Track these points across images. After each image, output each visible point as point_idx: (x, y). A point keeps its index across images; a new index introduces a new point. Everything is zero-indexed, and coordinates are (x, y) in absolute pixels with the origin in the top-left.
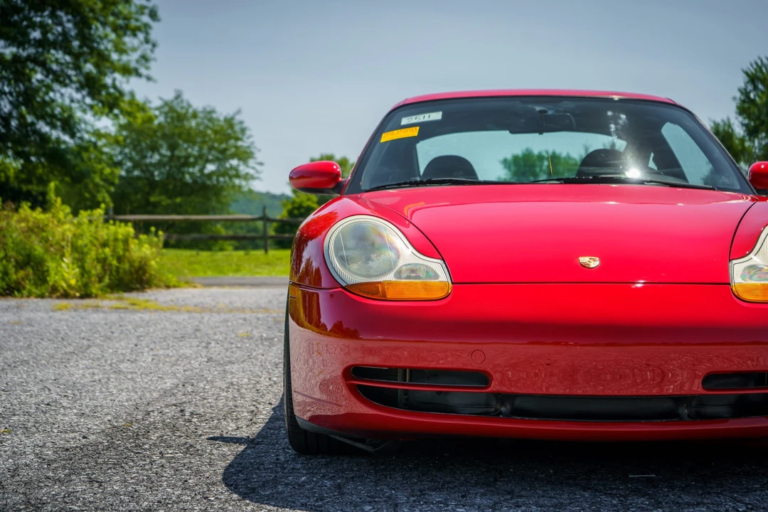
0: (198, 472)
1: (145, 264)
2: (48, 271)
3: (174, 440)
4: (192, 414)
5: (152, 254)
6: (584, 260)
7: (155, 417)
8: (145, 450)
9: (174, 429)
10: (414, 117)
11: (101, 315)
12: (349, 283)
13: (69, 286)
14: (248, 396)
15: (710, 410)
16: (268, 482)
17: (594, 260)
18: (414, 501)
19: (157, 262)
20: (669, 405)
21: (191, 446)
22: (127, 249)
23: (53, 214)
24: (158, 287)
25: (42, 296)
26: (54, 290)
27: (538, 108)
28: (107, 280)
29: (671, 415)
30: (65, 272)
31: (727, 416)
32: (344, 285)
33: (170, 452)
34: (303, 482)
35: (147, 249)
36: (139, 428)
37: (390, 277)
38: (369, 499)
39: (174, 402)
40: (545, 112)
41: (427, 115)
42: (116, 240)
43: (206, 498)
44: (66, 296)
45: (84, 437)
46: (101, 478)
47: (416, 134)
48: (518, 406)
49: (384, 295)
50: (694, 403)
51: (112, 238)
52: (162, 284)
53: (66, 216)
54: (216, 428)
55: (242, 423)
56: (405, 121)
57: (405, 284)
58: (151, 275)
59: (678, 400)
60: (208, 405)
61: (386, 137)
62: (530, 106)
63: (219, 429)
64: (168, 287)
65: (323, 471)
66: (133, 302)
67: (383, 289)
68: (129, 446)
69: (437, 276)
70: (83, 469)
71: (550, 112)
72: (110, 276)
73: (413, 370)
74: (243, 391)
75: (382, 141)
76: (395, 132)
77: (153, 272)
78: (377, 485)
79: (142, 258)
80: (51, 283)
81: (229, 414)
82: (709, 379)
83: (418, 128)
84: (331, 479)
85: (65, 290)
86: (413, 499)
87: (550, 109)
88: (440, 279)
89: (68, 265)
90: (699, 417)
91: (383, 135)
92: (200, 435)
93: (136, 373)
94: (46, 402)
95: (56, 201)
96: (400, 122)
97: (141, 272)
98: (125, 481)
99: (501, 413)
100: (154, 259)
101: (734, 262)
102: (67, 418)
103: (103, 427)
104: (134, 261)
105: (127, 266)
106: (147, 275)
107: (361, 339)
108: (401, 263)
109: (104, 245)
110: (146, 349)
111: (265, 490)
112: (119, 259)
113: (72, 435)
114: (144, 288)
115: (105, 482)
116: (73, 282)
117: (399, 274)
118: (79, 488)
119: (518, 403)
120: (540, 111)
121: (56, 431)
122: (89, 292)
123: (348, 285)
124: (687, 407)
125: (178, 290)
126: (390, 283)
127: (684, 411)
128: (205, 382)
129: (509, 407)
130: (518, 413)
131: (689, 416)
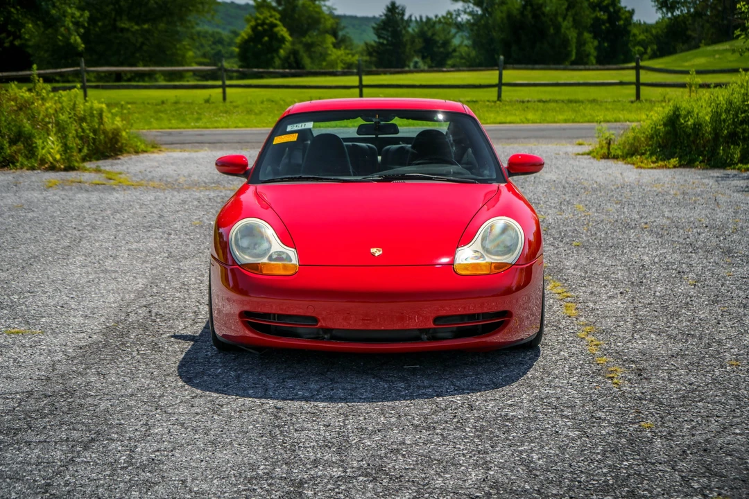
0: (159, 366)
1: (117, 134)
2: (36, 147)
3: (145, 339)
4: (156, 314)
5: (123, 126)
6: (373, 250)
7: (132, 318)
8: (128, 347)
9: (145, 329)
10: (295, 125)
11: (85, 195)
12: (243, 263)
13: (55, 159)
14: (194, 297)
15: (440, 335)
16: (198, 373)
17: (379, 251)
18: (278, 387)
19: (127, 133)
20: (417, 333)
21: (156, 343)
22: (101, 122)
23: (37, 92)
24: (129, 153)
25: (33, 168)
26: (43, 161)
28: (85, 151)
29: (417, 339)
30: (51, 147)
31: (450, 338)
32: (239, 264)
33: (143, 349)
34: (219, 373)
35: (118, 121)
36: (123, 328)
37: (265, 260)
38: (253, 385)
39: (145, 303)
41: (303, 124)
42: (92, 115)
43: (163, 386)
44: (53, 168)
45: (90, 337)
46: (104, 372)
47: (295, 140)
48: (335, 335)
49: (261, 271)
50: (431, 331)
51: (88, 112)
52: (132, 150)
53: (48, 93)
54: (172, 328)
55: (188, 323)
56: (289, 128)
57: (273, 265)
58: (122, 144)
59: (422, 331)
60: (167, 306)
61: (278, 140)
63: (173, 328)
64: (137, 152)
65: (232, 364)
66: (109, 176)
67: (261, 267)
68: (118, 344)
69: (291, 260)
70: (92, 364)
72: (88, 147)
73: (279, 315)
74: (191, 291)
75: (274, 143)
76: (283, 136)
77: (124, 141)
78: (260, 375)
79: (115, 129)
80: (39, 157)
81: (181, 315)
82: (437, 319)
83: (297, 134)
84: (235, 370)
85: (51, 163)
86: (277, 385)
88: (292, 263)
89: (53, 143)
90: (434, 338)
91: (275, 138)
92: (162, 334)
93: (117, 272)
94: (60, 304)
95: (39, 81)
96: (286, 128)
97: (114, 140)
98: (118, 374)
99: (325, 338)
100: (125, 130)
101: (460, 249)
102: (76, 320)
103: (100, 327)
104: (108, 132)
105: (102, 137)
106: (119, 144)
107: (250, 296)
108: (272, 251)
109: (83, 119)
110: (124, 242)
111: (196, 380)
112: (95, 132)
113: (82, 335)
114: (118, 155)
115: (106, 374)
116: (58, 157)
117: (270, 258)
118: (93, 380)
119: (334, 332)
121: (71, 331)
122: (72, 165)
123: (242, 265)
124: (426, 334)
125: (146, 155)
126: (265, 264)
127: (424, 337)
128: (165, 282)
129: (329, 335)
130: (334, 338)
131: (428, 339)
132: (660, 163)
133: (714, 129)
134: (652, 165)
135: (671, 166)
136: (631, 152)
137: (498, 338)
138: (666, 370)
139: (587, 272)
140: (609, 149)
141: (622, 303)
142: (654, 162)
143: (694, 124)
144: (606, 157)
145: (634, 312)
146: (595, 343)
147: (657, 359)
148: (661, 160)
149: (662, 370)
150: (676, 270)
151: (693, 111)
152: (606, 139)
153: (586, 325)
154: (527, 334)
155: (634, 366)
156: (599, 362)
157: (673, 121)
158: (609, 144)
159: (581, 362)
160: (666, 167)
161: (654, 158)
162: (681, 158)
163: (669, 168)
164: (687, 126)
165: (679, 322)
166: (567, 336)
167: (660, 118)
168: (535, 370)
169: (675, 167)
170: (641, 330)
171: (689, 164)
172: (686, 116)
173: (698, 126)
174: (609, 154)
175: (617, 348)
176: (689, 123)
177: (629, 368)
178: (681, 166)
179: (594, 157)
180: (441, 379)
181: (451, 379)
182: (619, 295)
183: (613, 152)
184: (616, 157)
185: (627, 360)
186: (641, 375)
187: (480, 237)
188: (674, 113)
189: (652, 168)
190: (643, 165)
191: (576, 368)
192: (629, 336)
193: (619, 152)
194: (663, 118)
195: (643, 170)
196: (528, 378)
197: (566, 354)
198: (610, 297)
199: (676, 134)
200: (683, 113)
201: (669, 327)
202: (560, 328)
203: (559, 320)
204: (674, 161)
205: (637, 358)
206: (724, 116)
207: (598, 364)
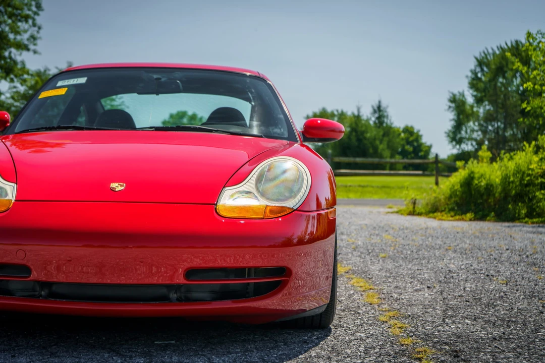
6: (114, 185)
10: (67, 81)
15: (195, 295)
17: (122, 186)
20: (164, 291)
27: (155, 76)
29: (164, 299)
31: (208, 299)
40: (160, 79)
41: (76, 80)
47: (64, 93)
48: (54, 291)
50: (182, 289)
56: (60, 84)
59: (170, 287)
62: (150, 75)
69: (7, 195)
71: (163, 80)
75: (40, 97)
76: (51, 91)
82: (190, 273)
83: (66, 89)
87: (163, 77)
88: (8, 198)
90: (187, 299)
91: (42, 93)
96: (57, 84)
99: (41, 296)
101: (227, 188)
119: (54, 288)
120: (157, 79)
124: (176, 293)
127: (173, 296)
129: (47, 291)
130: (53, 295)
131: (177, 299)
132: (457, 217)
133: (504, 189)
134: (451, 218)
135: (468, 219)
136: (434, 210)
137: (272, 303)
138: (488, 352)
139: (392, 273)
140: (414, 208)
141: (430, 295)
142: (452, 216)
143: (487, 185)
144: (412, 213)
145: (443, 302)
146: (399, 326)
147: (476, 342)
148: (459, 215)
149: (484, 352)
150: (484, 274)
151: (485, 174)
152: (412, 199)
153: (389, 311)
154: (312, 304)
155: (447, 347)
156: (403, 343)
157: (468, 182)
158: (414, 203)
159: (380, 343)
160: (463, 220)
161: (452, 214)
162: (476, 213)
163: (466, 221)
164: (481, 186)
165: (495, 311)
166: (365, 320)
167: (458, 180)
168: (322, 349)
169: (470, 220)
170: (451, 316)
171: (482, 218)
172: (479, 178)
173: (489, 188)
174: (414, 211)
175: (425, 331)
176: (482, 184)
177: (441, 350)
178: (476, 219)
179: (402, 214)
180: (196, 355)
181: (209, 356)
182: (426, 290)
183: (418, 211)
184: (420, 214)
185: (438, 342)
186: (458, 357)
187: (255, 177)
188: (469, 175)
189: (451, 220)
190: (444, 218)
191: (374, 348)
192: (440, 321)
193: (423, 211)
194: (461, 180)
195: (443, 222)
196: (311, 356)
197: (363, 335)
198: (416, 290)
199: (471, 194)
200: (477, 176)
201: (485, 314)
202: (358, 313)
203: (359, 307)
204: (469, 215)
205: (450, 340)
206: (512, 179)
207: (403, 345)
